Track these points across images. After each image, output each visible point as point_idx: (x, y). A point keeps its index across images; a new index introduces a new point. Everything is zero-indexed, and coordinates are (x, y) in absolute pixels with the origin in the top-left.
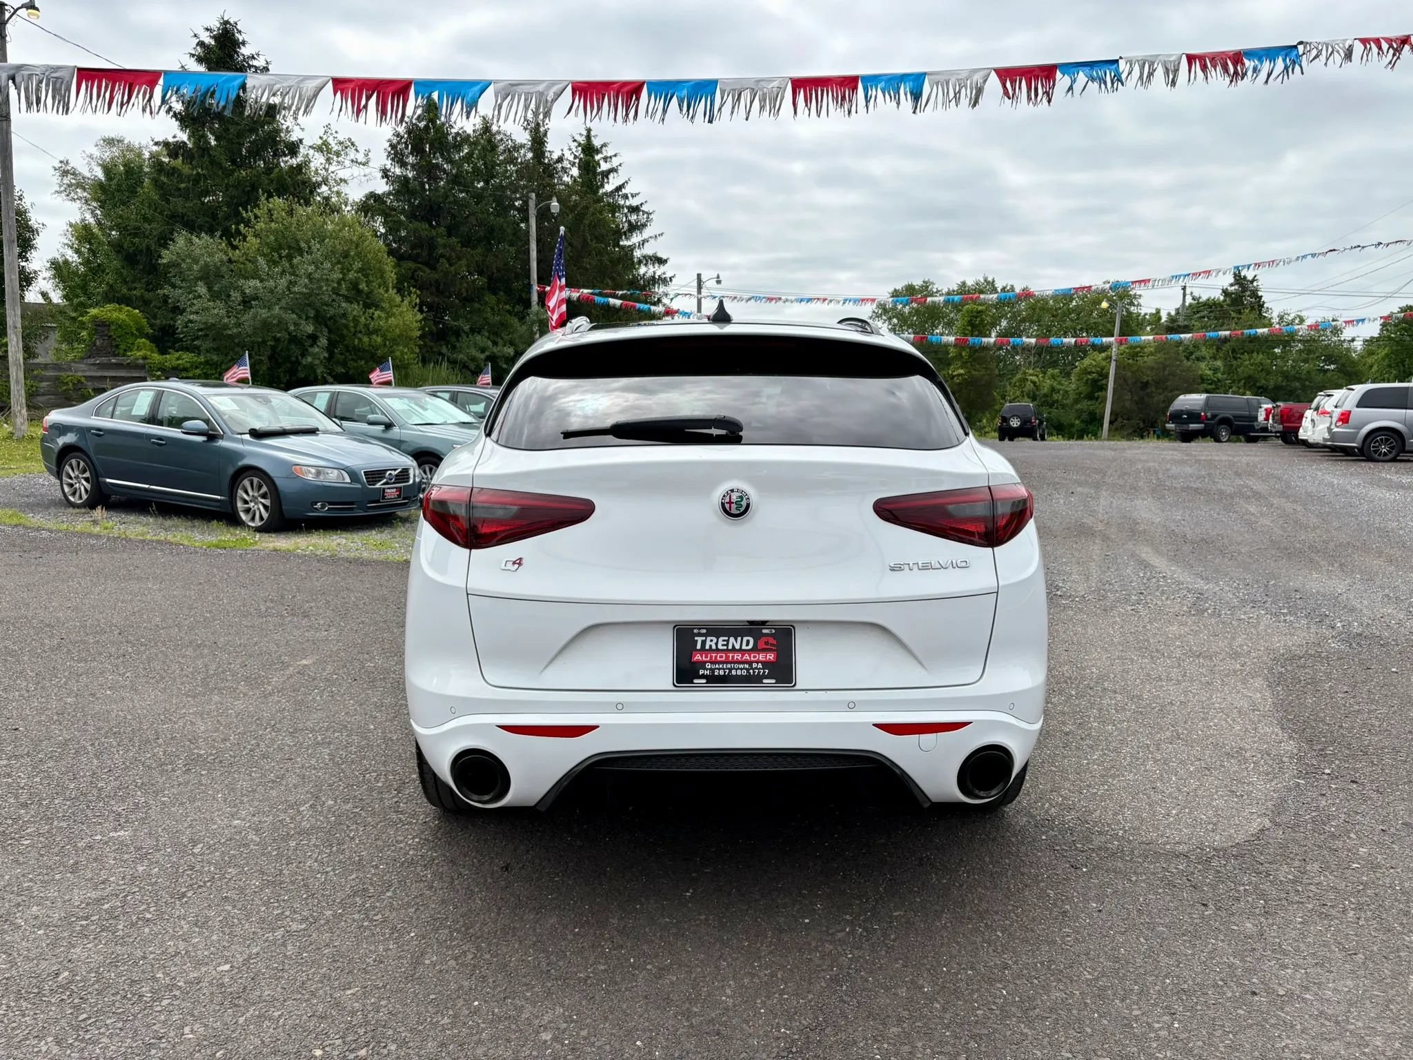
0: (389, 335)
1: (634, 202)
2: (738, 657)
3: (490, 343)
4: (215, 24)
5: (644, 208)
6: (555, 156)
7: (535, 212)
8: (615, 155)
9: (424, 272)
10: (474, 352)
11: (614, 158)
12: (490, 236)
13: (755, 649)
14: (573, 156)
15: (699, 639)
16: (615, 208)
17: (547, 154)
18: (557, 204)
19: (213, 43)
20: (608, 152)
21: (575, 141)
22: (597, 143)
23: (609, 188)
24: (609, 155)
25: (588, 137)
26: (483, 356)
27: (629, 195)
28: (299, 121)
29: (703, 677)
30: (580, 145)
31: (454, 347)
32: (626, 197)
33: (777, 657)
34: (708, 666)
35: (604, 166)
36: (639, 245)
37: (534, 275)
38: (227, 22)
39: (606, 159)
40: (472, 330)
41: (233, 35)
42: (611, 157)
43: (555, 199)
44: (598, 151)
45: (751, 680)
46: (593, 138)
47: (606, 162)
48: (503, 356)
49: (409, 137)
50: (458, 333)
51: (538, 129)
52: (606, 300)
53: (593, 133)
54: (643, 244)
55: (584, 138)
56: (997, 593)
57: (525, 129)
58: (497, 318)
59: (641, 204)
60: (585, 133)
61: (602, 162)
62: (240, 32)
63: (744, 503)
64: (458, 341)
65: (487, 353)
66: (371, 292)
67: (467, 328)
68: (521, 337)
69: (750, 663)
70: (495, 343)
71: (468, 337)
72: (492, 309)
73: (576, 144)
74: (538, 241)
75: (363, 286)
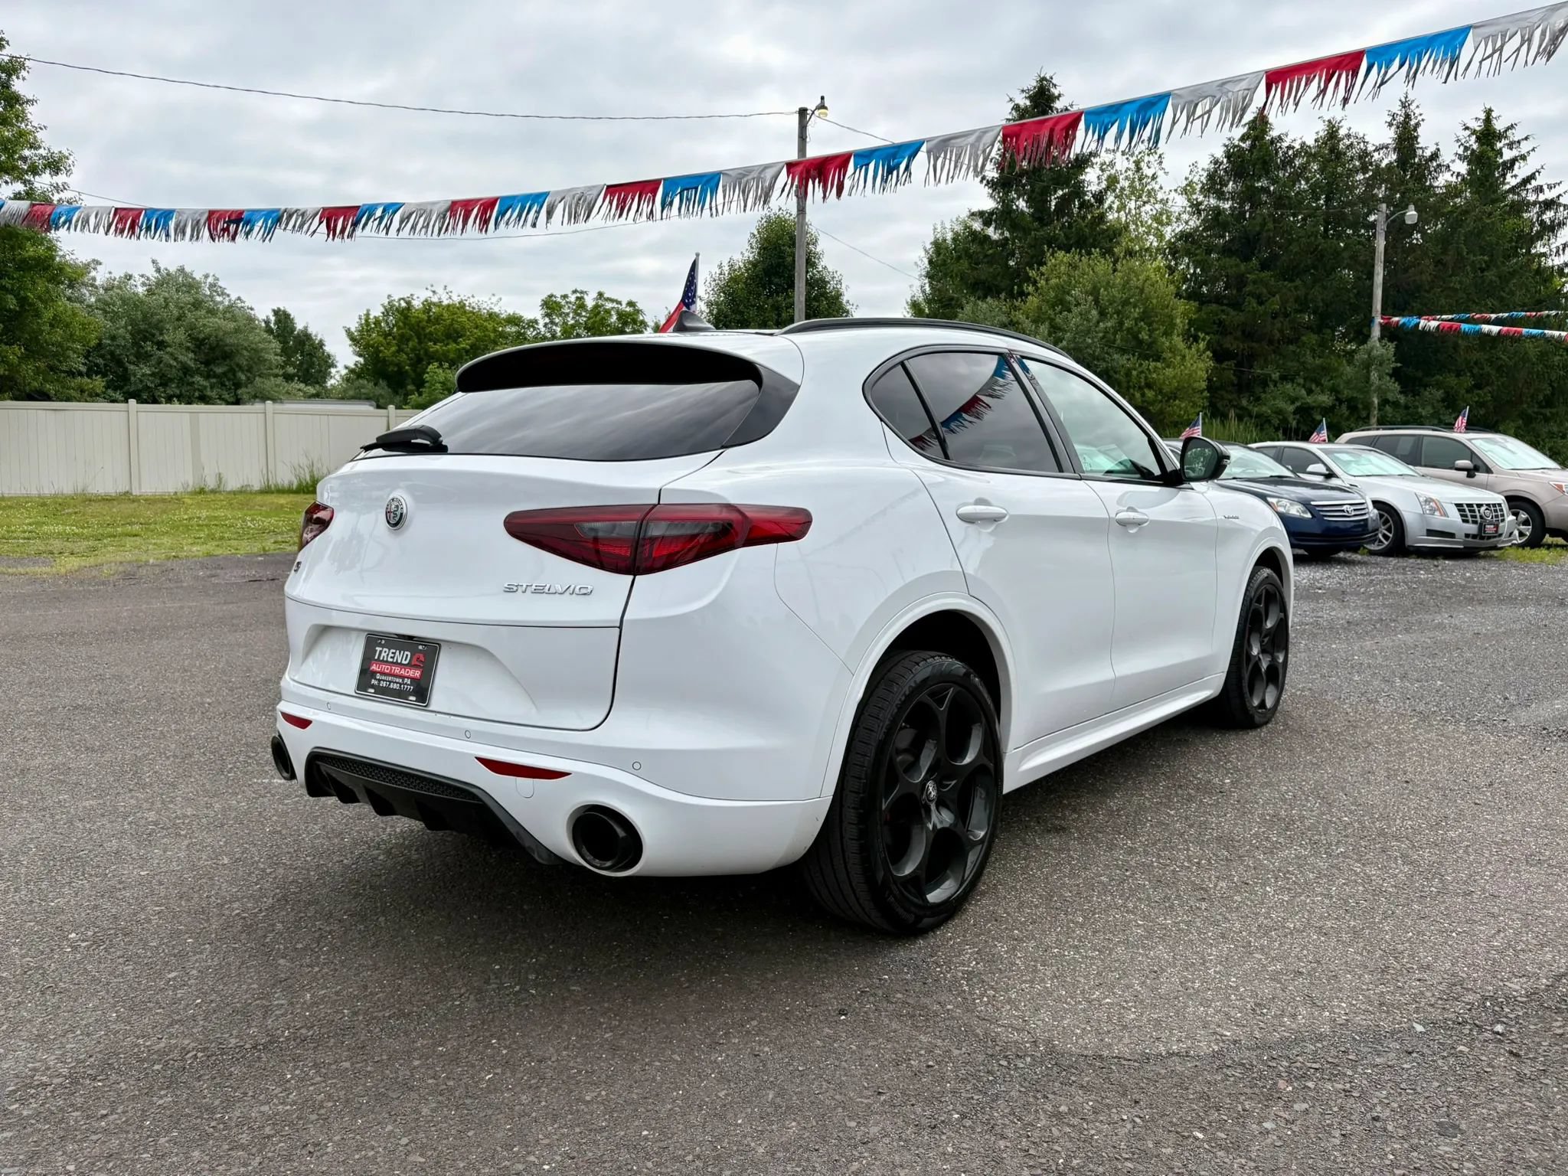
0: (1166, 389)
1: (1548, 195)
2: (397, 670)
3: (1303, 392)
4: (1032, 83)
5: (1562, 200)
6: (1428, 153)
7: (1384, 227)
8: (1526, 138)
9: (1228, 315)
10: (1281, 404)
11: (1523, 143)
12: (1323, 262)
13: (410, 665)
14: (1462, 148)
15: (378, 649)
16: (1522, 206)
17: (1419, 152)
18: (1414, 213)
19: (1028, 103)
20: (1516, 135)
21: (1467, 128)
22: (1499, 126)
23: (1511, 181)
24: (1516, 139)
25: (1488, 120)
26: (1291, 408)
27: (1545, 187)
28: (1163, 166)
29: (373, 686)
30: (1474, 132)
31: (1258, 399)
32: (1539, 189)
33: (421, 676)
34: (378, 676)
35: (1508, 154)
36: (1558, 252)
37: (1378, 305)
38: (1044, 79)
39: (1510, 146)
40: (1284, 378)
41: (1049, 90)
42: (1519, 142)
43: (1412, 207)
44: (1500, 136)
45: (400, 695)
46: (1494, 121)
47: (1511, 149)
48: (1319, 406)
49: (1229, 161)
50: (1264, 382)
51: (1407, 123)
52: (1477, 327)
53: (1494, 114)
54: (1564, 250)
55: (1480, 123)
56: (620, 627)
57: (1390, 125)
58: (1318, 361)
59: (1558, 197)
60: (1483, 116)
61: (1505, 151)
62: (1055, 86)
63: (398, 513)
64: (1264, 392)
65: (1298, 404)
66: (1152, 343)
67: (1276, 376)
68: (1348, 382)
69: (403, 677)
70: (1310, 392)
71: (1275, 386)
72: (1313, 351)
73: (1468, 132)
74: (1387, 261)
75: (1144, 336)
